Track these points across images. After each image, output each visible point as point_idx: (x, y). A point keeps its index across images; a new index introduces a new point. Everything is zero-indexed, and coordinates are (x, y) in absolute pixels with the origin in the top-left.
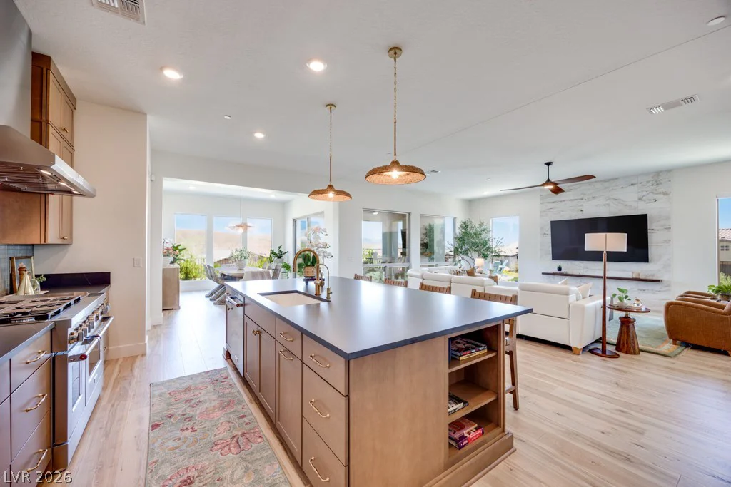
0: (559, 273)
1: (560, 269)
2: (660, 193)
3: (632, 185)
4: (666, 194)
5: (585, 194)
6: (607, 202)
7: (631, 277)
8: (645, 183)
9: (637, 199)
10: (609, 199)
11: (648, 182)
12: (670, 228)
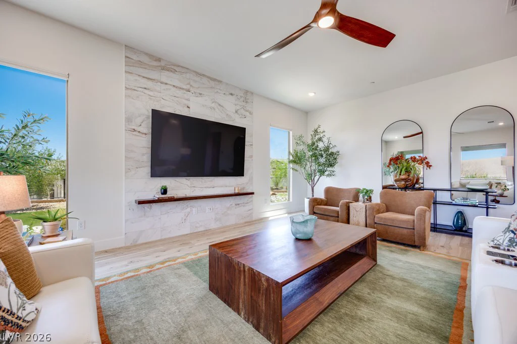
0: (165, 198)
1: (165, 191)
2: (247, 111)
3: (232, 94)
4: (251, 113)
5: (191, 86)
6: (213, 105)
7: (232, 192)
8: (239, 97)
9: (234, 111)
10: (216, 102)
11: (241, 97)
12: (252, 145)
